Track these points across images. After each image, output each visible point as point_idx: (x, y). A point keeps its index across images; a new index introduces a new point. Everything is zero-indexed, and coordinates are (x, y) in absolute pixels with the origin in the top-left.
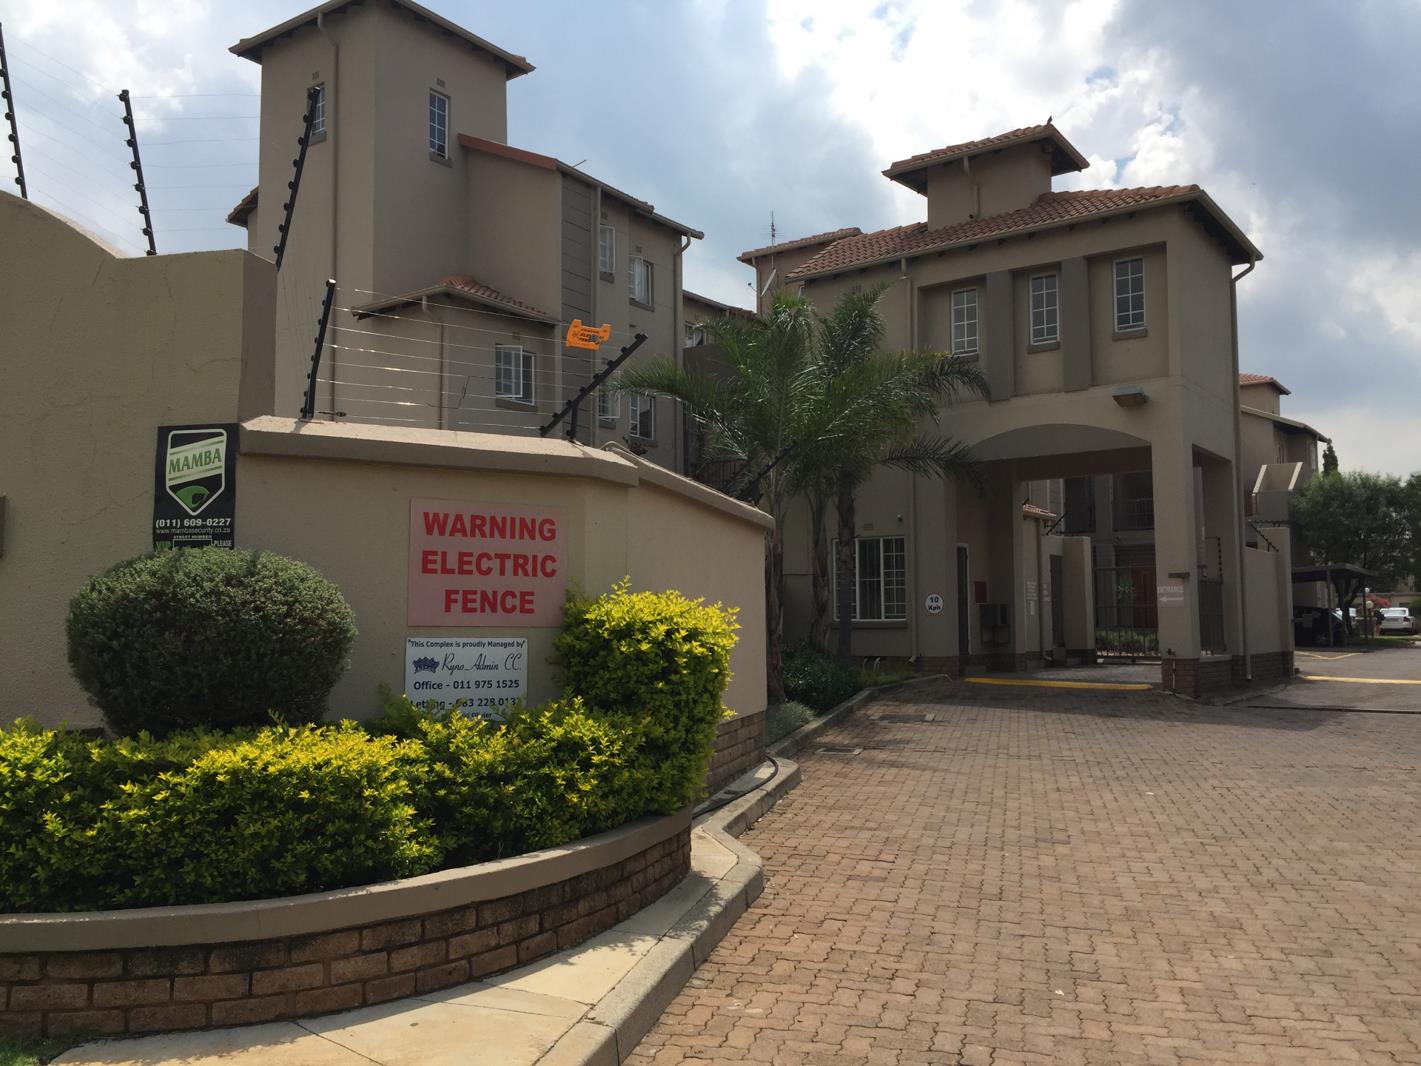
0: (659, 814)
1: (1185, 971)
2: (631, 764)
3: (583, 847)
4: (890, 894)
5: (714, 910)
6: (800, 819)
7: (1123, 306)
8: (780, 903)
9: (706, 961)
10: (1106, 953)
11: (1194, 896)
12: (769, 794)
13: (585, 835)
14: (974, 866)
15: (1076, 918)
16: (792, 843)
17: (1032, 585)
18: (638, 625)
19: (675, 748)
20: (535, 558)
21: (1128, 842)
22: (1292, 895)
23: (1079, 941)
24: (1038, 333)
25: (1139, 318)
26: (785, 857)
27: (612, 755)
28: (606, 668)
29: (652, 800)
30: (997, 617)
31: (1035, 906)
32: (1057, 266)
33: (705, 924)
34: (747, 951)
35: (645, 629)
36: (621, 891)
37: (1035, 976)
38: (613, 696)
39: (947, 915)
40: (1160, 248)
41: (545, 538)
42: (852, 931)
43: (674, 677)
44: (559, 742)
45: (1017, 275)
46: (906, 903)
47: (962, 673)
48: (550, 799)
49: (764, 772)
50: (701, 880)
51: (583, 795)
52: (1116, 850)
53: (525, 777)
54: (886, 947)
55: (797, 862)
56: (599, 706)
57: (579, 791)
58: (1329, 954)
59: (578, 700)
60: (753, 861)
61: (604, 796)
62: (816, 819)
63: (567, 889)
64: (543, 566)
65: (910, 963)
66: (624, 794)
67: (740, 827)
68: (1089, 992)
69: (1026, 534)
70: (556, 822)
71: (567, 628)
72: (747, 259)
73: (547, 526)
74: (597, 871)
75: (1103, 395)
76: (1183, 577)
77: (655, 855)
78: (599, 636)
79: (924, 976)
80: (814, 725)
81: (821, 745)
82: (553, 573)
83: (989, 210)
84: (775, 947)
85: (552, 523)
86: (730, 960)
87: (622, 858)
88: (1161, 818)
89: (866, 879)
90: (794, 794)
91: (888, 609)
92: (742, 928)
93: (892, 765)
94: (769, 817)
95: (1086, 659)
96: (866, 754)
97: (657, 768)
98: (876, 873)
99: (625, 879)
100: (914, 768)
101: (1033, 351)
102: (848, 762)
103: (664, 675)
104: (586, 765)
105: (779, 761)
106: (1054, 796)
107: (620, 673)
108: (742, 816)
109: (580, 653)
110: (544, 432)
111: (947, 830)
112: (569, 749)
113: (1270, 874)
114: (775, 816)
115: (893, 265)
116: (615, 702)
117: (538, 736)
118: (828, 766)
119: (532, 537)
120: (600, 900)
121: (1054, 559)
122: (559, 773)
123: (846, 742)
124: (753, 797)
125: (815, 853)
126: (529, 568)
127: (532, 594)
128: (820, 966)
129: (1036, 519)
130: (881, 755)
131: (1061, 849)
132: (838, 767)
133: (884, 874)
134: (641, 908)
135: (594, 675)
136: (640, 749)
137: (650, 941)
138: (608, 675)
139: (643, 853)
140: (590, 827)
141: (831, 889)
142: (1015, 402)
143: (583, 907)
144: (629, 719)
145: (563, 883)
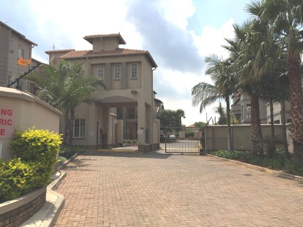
0: (40, 187)
1: (164, 212)
2: (34, 175)
3: (22, 199)
4: (96, 202)
5: (55, 211)
6: (69, 185)
7: (133, 73)
8: (70, 207)
9: (54, 225)
10: (147, 210)
11: (159, 195)
12: (60, 179)
13: (22, 195)
14: (113, 193)
15: (138, 203)
16: (69, 191)
17: (111, 130)
18: (37, 138)
19: (45, 170)
20: (6, 120)
21: (142, 184)
22: (177, 193)
23: (141, 208)
24: (116, 77)
25: (136, 76)
26: (68, 195)
27: (30, 173)
28: (27, 150)
29: (38, 184)
30: (104, 136)
31: (128, 201)
32: (120, 63)
33: (54, 215)
34: (65, 221)
35: (39, 139)
36: (31, 209)
37: (134, 217)
38: (28, 157)
39: (111, 205)
40: (140, 62)
41: (9, 115)
42: (90, 212)
43: (46, 152)
44: (15, 171)
45: (112, 64)
46: (101, 203)
47: (97, 149)
48: (12, 186)
49: (58, 174)
50: (49, 203)
51: (22, 184)
52: (141, 186)
53: (4, 180)
54: (99, 215)
55: (71, 196)
56: (25, 160)
57: (20, 183)
58: (188, 205)
59: (19, 159)
60: (62, 197)
61: (27, 184)
62: (73, 185)
63: (17, 211)
64: (8, 123)
65: (106, 219)
66: (32, 183)
67: (55, 188)
68: (146, 220)
69: (111, 119)
70: (14, 192)
71: (15, 139)
72: (47, 53)
73: (10, 112)
74: (25, 205)
75: (129, 91)
76: (143, 128)
77: (39, 198)
78: (25, 141)
79: (110, 221)
80: (66, 162)
81: (69, 167)
82: (11, 124)
83: (106, 50)
84: (72, 219)
85: (11, 111)
86: (61, 224)
87: (31, 200)
88: (147, 178)
89: (89, 198)
90: (66, 179)
91: (81, 135)
92: (62, 215)
93: (87, 170)
94: (61, 185)
95: (121, 145)
96: (80, 168)
97: (41, 175)
98: (91, 197)
99: (31, 206)
100: (92, 171)
101: (115, 80)
102: (77, 170)
103: (44, 151)
104: (22, 176)
105: (61, 171)
106: (124, 175)
107: (31, 151)
108: (55, 185)
109: (19, 146)
110: (9, 86)
111: (105, 185)
112: (18, 172)
113: (171, 189)
114: (62, 185)
115: (85, 58)
116: (29, 159)
117: (8, 169)
118: (72, 171)
119: (5, 114)
120: (26, 212)
121: (116, 125)
122: (15, 179)
123: (74, 165)
124: (57, 181)
125: (75, 193)
126: (4, 123)
127: (4, 130)
128: (85, 222)
129: (113, 116)
130: (84, 168)
131: (130, 187)
132: (74, 172)
133: (93, 197)
134: (35, 213)
135: (23, 151)
136: (37, 171)
137: (40, 222)
138: (27, 152)
139: (36, 199)
140: (23, 193)
141: (82, 202)
142: (111, 91)
143: (21, 215)
144: (34, 163)
145: (16, 209)
